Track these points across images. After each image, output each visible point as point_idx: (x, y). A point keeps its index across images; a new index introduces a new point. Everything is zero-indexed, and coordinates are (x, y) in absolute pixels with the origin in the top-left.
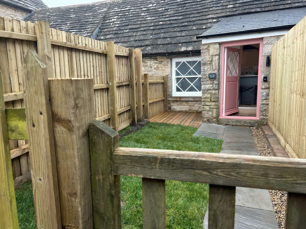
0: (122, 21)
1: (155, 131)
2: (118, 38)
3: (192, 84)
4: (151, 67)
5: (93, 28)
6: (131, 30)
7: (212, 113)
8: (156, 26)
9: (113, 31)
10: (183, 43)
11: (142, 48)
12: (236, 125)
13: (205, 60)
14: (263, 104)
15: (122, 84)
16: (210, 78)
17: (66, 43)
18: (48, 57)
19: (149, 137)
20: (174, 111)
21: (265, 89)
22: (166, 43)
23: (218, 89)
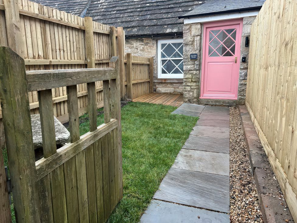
0: (109, 2)
1: (136, 109)
2: (105, 19)
3: (177, 66)
4: (137, 48)
5: (80, 9)
6: (118, 12)
7: (193, 93)
8: (143, 7)
9: (101, 12)
10: (168, 24)
11: (128, 30)
12: (216, 105)
13: (187, 40)
14: (241, 84)
15: (101, 62)
16: (192, 59)
17: (37, 15)
18: (16, 26)
19: (128, 114)
20: (159, 93)
21: (243, 69)
22: (152, 24)
23: (199, 70)
